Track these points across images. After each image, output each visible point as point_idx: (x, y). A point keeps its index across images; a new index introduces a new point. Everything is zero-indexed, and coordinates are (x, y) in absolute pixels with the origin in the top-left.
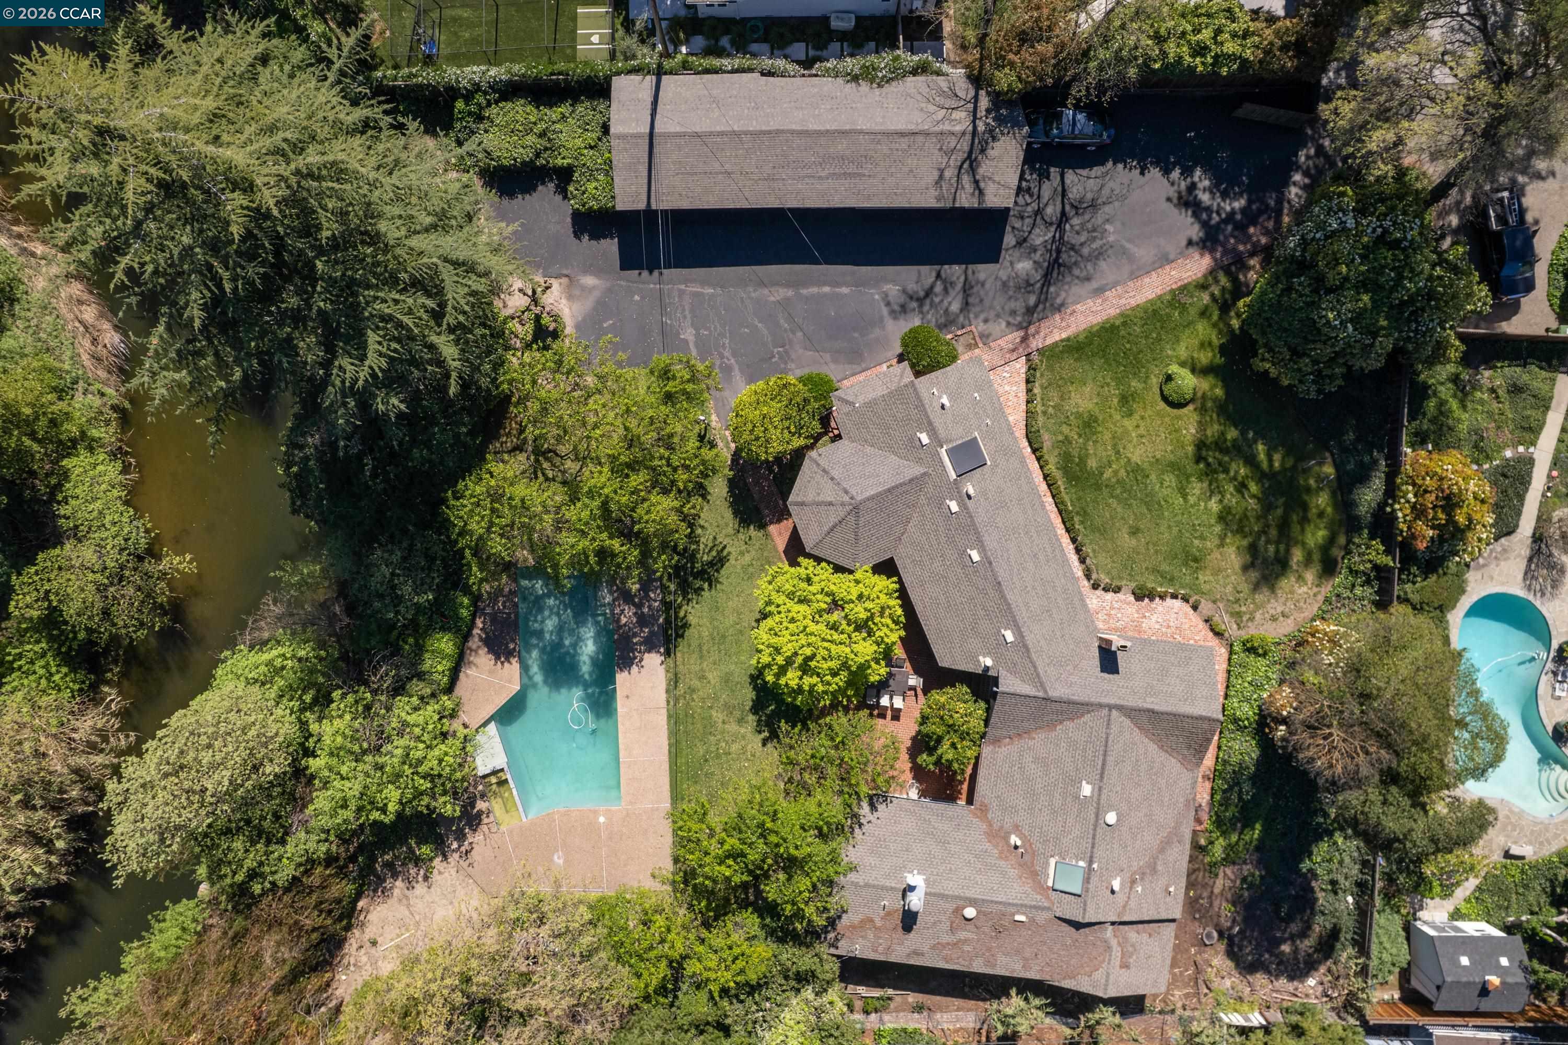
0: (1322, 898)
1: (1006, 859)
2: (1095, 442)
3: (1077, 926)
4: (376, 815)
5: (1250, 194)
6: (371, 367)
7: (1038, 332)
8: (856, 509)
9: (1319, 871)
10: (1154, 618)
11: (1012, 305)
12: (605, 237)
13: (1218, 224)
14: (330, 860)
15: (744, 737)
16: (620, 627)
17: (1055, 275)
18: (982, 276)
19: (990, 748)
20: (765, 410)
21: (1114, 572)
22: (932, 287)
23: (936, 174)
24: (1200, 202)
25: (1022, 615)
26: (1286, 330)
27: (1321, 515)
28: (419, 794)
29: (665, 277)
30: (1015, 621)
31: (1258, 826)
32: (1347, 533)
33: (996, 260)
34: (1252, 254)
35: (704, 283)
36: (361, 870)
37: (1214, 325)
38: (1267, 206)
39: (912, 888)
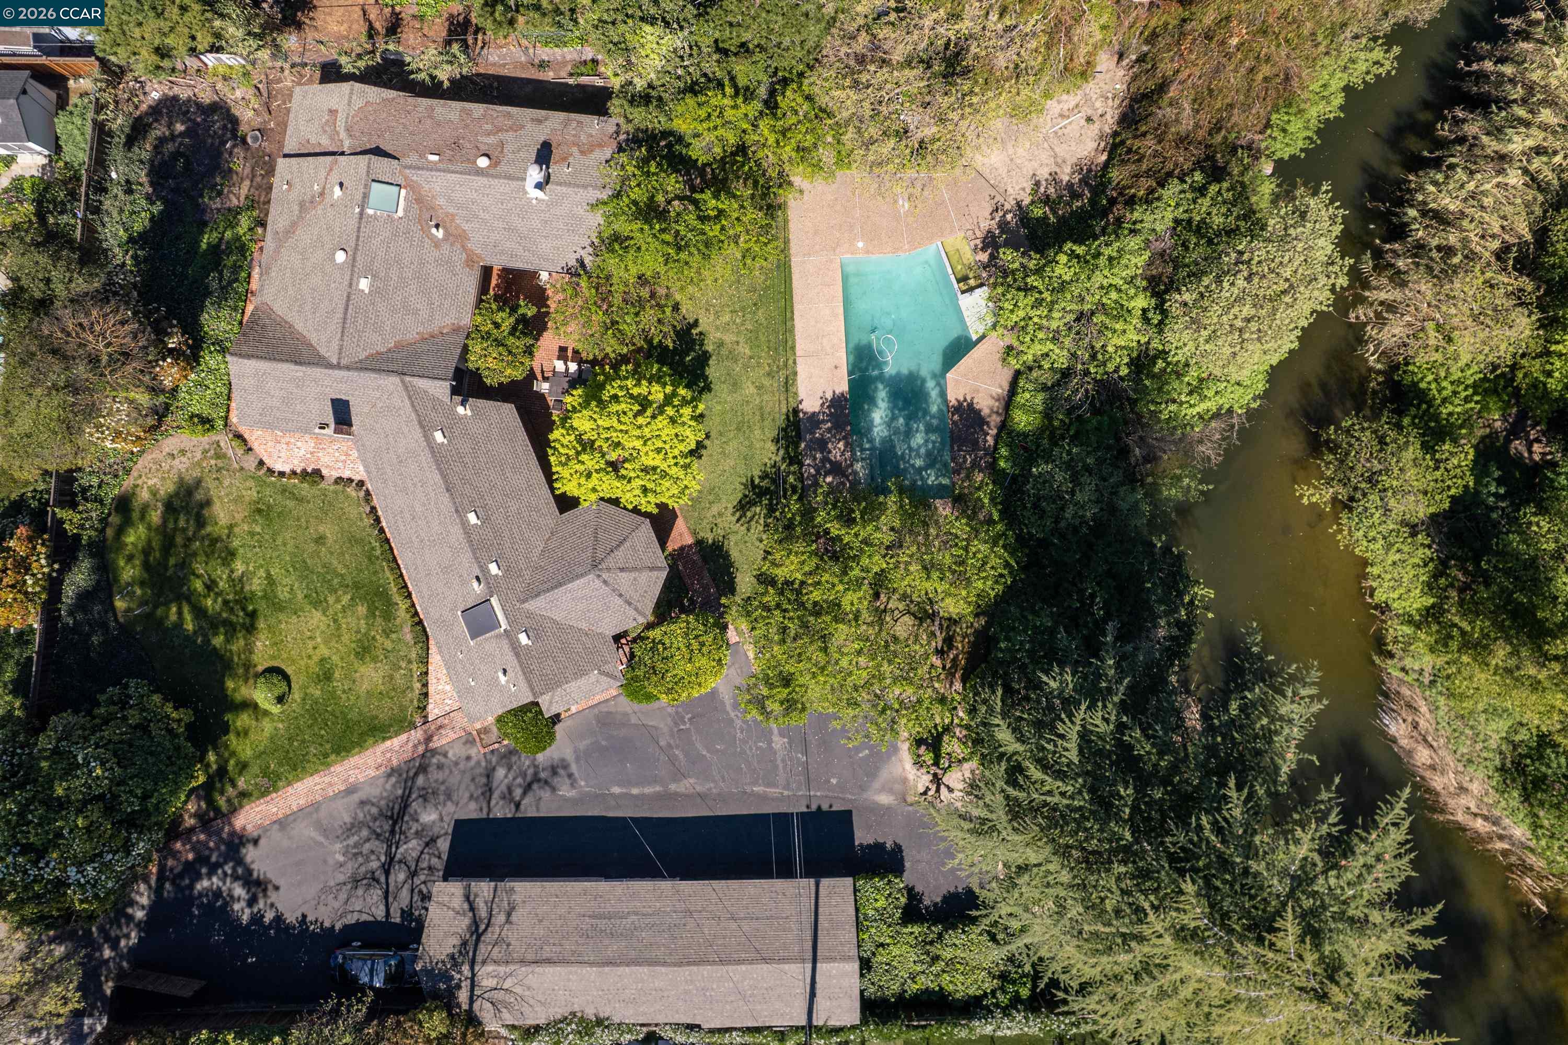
0: (143, 177)
1: (447, 215)
2: (358, 632)
3: (377, 152)
4: (1080, 250)
5: (191, 895)
6: (1073, 722)
7: (415, 746)
8: (595, 565)
9: (143, 202)
10: (302, 452)
11: (440, 776)
12: (869, 846)
13: (226, 863)
14: (1131, 202)
15: (717, 328)
16: (845, 438)
17: (397, 807)
18: (473, 806)
19: (462, 323)
20: (689, 667)
21: (341, 497)
22: (525, 793)
23: (514, 918)
24: (244, 886)
25: (426, 458)
26: (152, 754)
27: (130, 558)
28: (1039, 271)
29: (804, 802)
30: (433, 452)
31: (204, 246)
32: (105, 540)
33: (458, 823)
34: (192, 830)
35: (764, 798)
36: (1104, 192)
37: (233, 754)
38: (173, 883)
39: (539, 186)
